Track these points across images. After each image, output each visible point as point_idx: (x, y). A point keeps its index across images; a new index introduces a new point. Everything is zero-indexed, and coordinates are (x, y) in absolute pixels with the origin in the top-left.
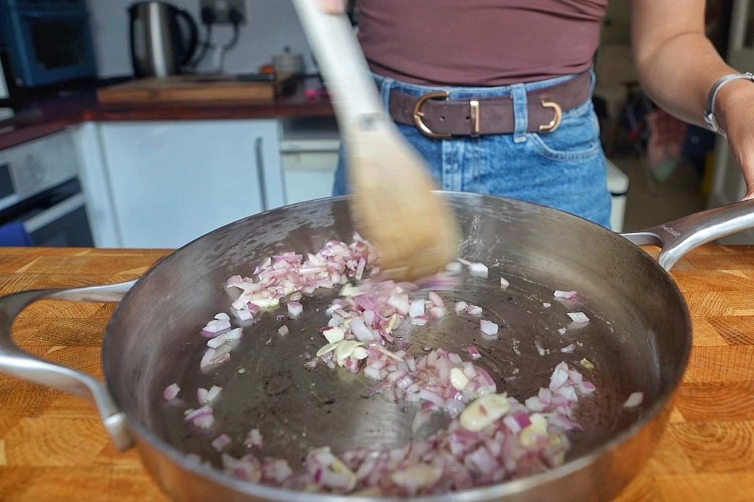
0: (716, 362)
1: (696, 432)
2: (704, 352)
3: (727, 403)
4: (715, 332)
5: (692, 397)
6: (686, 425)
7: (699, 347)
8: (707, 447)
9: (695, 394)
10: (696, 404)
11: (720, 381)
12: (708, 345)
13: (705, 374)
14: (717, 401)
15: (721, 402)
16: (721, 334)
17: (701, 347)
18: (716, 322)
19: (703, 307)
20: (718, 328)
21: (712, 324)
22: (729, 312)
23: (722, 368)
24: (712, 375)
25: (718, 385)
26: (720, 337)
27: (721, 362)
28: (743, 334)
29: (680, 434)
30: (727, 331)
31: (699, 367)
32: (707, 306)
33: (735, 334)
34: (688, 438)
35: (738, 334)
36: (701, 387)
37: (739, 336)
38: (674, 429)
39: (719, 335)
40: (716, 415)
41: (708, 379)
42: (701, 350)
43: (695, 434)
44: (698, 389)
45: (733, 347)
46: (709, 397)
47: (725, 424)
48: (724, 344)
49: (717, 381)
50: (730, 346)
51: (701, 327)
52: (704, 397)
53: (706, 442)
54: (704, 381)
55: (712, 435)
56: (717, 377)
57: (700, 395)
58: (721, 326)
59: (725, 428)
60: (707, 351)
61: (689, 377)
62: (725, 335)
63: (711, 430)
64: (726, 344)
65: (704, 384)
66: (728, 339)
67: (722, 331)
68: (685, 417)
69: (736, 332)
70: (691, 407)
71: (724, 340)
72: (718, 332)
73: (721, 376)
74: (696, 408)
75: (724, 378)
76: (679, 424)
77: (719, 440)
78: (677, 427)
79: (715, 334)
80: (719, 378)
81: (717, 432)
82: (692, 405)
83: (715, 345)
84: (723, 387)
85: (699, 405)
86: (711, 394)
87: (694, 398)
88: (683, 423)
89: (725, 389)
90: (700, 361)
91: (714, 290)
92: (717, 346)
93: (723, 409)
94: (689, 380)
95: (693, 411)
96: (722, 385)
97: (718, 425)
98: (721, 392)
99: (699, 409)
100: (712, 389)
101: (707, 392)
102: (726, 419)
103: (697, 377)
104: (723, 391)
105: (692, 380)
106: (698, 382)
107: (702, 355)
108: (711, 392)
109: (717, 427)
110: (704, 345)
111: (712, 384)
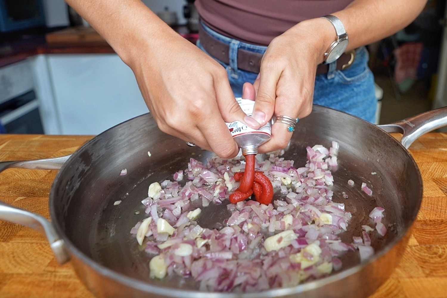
0: (438, 207)
1: (425, 251)
2: (430, 200)
3: (445, 233)
4: (438, 188)
5: (423, 229)
6: (419, 247)
7: (427, 197)
8: (432, 261)
9: (425, 227)
10: (426, 234)
11: (441, 219)
12: (433, 196)
13: (431, 214)
14: (438, 232)
15: (442, 232)
16: (441, 189)
17: (429, 197)
18: (438, 181)
19: (430, 172)
21: (436, 183)
22: (446, 176)
23: (442, 210)
24: (436, 215)
25: (439, 221)
26: (440, 191)
27: (441, 207)
29: (415, 252)
30: (445, 187)
31: (428, 210)
32: (433, 171)
34: (420, 255)
36: (428, 222)
38: (412, 249)
39: (440, 190)
40: (438, 241)
41: (433, 217)
42: (429, 199)
43: (425, 252)
44: (427, 224)
46: (434, 229)
47: (444, 246)
48: (443, 196)
49: (439, 219)
51: (429, 185)
52: (431, 229)
53: (432, 258)
54: (431, 219)
55: (435, 253)
56: (439, 216)
57: (428, 228)
58: (441, 184)
59: (444, 249)
60: (433, 200)
61: (421, 216)
62: (444, 190)
63: (435, 250)
65: (430, 221)
66: (446, 192)
67: (442, 187)
68: (418, 241)
70: (422, 235)
71: (443, 193)
72: (440, 188)
73: (441, 216)
74: (425, 236)
75: (443, 217)
76: (415, 246)
77: (440, 257)
78: (413, 248)
80: (440, 217)
81: (439, 251)
82: (423, 234)
83: (437, 196)
84: (443, 223)
85: (428, 234)
86: (435, 227)
87: (424, 229)
88: (417, 246)
89: (444, 224)
90: (428, 206)
91: (437, 162)
92: (439, 197)
93: (443, 237)
94: (421, 218)
95: (424, 238)
96: (442, 222)
97: (439, 247)
98: (441, 226)
99: (428, 236)
100: (435, 224)
101: (432, 226)
102: (444, 243)
103: (426, 217)
104: (443, 225)
105: (423, 218)
106: (427, 220)
107: (429, 202)
108: (435, 226)
109: (439, 248)
110: (431, 196)
111: (436, 221)
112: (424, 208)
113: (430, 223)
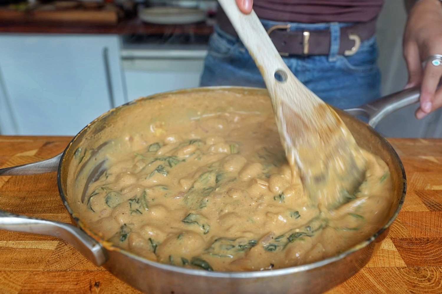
0: (423, 223)
1: (414, 273)
2: (414, 216)
3: (432, 253)
4: (421, 202)
5: (409, 248)
6: (407, 269)
7: (411, 212)
8: (421, 285)
9: (411, 247)
10: (413, 254)
11: (426, 237)
12: (417, 211)
13: (417, 232)
14: (425, 252)
15: (428, 252)
16: (424, 203)
17: (413, 212)
18: (420, 194)
19: (412, 183)
20: (422, 198)
21: (418, 195)
22: (428, 187)
23: (427, 227)
24: (421, 233)
25: (425, 240)
26: (423, 205)
27: (426, 223)
28: (438, 203)
29: (404, 275)
30: (428, 201)
31: (413, 227)
32: (414, 182)
33: (433, 203)
34: (409, 278)
35: (435, 203)
36: (414, 241)
37: (436, 204)
39: (423, 204)
40: (426, 262)
41: (419, 235)
42: (413, 214)
43: (413, 276)
44: (413, 243)
45: (433, 212)
46: (421, 249)
47: (432, 268)
49: (424, 237)
50: (430, 212)
51: (411, 198)
52: (418, 249)
53: (421, 281)
54: (417, 237)
55: (424, 277)
56: (424, 234)
57: (415, 247)
58: (424, 197)
59: (433, 271)
60: (417, 216)
61: (407, 234)
62: (427, 204)
63: (424, 273)
64: (428, 210)
65: (416, 239)
66: (429, 206)
67: (425, 201)
68: (406, 263)
69: (433, 202)
70: (409, 256)
71: (427, 207)
72: (422, 201)
73: (426, 234)
74: (413, 257)
75: (429, 235)
76: (403, 268)
77: (429, 280)
78: (402, 270)
79: (421, 203)
80: (425, 235)
81: (427, 274)
83: (421, 211)
84: (428, 242)
85: (415, 254)
86: (422, 247)
87: (411, 249)
88: (406, 267)
89: (430, 243)
90: (412, 222)
91: (417, 171)
92: (422, 212)
93: (430, 258)
94: (406, 236)
95: (411, 259)
96: (428, 240)
97: (427, 269)
98: (427, 245)
99: (415, 257)
100: (422, 243)
101: (418, 245)
102: (432, 264)
103: (411, 234)
104: (429, 245)
105: (409, 236)
106: (412, 238)
107: (414, 218)
108: (421, 245)
109: (427, 271)
110: (415, 211)
111: (421, 239)
112: (409, 224)
113: (415, 242)
